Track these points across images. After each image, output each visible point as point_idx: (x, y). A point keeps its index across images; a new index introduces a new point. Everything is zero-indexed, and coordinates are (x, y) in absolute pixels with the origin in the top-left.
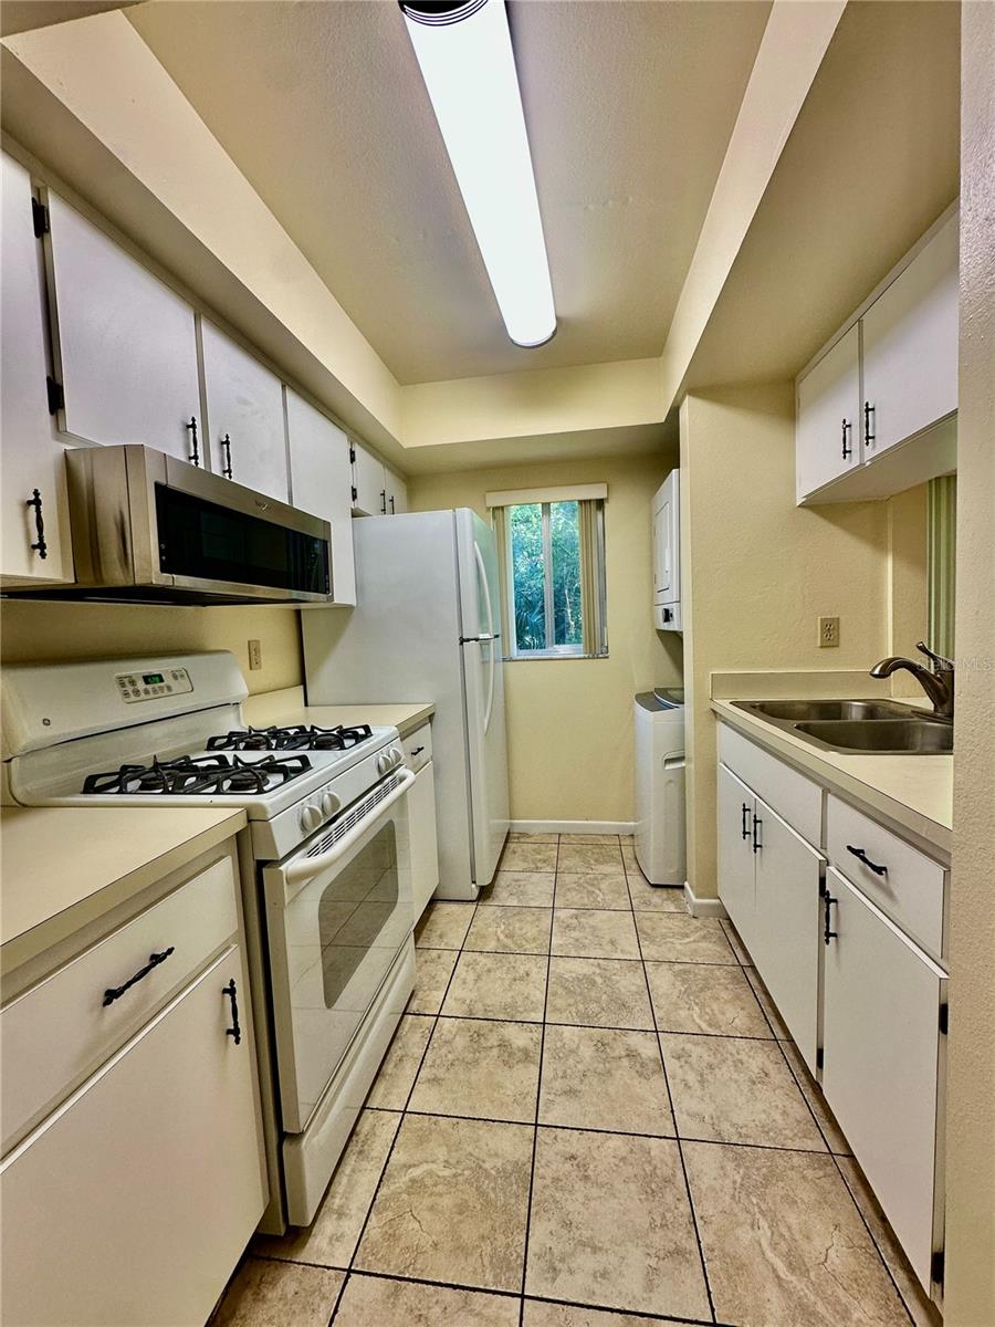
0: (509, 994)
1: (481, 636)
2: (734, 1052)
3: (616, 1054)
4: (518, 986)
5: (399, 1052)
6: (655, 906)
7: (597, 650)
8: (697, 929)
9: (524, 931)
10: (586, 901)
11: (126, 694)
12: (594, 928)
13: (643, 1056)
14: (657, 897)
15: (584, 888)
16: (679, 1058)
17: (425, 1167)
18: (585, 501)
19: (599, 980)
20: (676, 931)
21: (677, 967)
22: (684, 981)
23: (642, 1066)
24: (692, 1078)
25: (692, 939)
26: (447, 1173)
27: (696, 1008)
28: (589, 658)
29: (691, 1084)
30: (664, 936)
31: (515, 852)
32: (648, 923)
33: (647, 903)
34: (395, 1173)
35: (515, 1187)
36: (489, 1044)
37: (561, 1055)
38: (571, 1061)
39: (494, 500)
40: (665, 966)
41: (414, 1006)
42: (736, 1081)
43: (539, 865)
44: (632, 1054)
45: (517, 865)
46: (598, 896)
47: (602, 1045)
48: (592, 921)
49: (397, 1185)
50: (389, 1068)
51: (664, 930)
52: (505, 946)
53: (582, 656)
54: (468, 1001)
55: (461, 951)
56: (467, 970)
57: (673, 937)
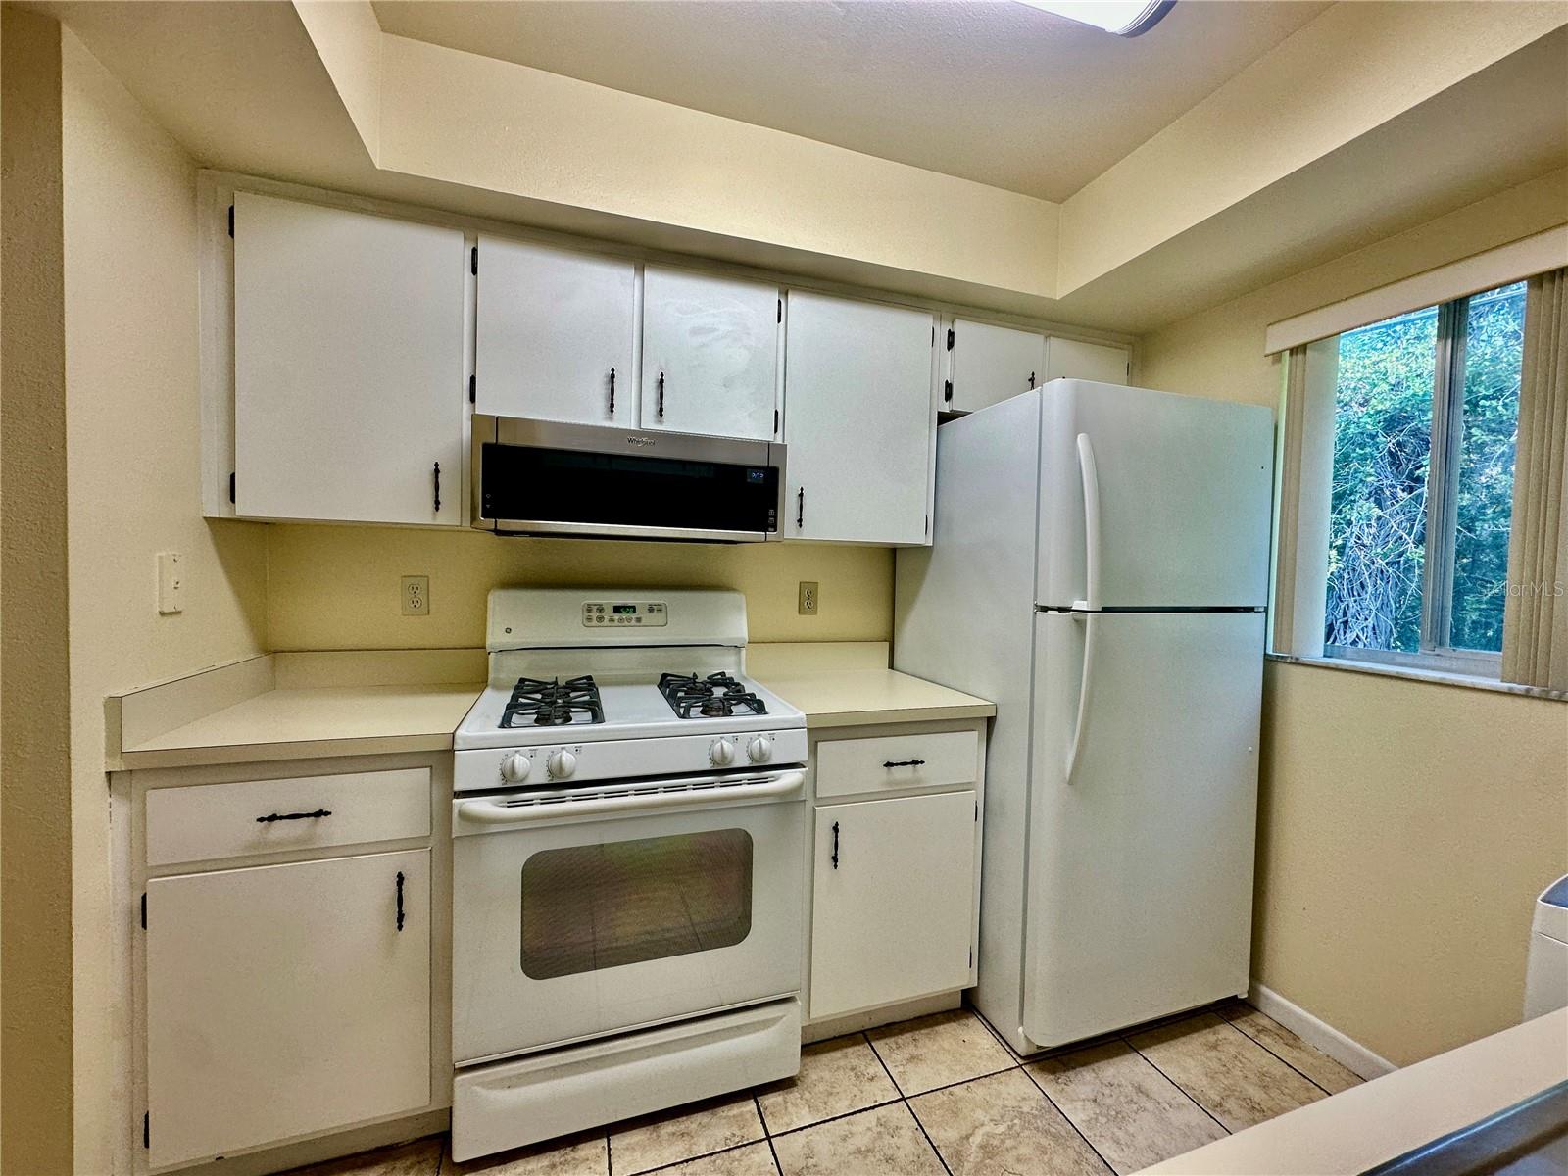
1: (1078, 604)
5: (694, 1126)
11: (589, 619)
28: (1527, 695)
31: (1214, 1047)
41: (770, 1100)
43: (1231, 1104)
45: (1185, 1070)
53: (1496, 683)
54: (811, 1162)
55: (903, 1099)
56: (869, 1129)
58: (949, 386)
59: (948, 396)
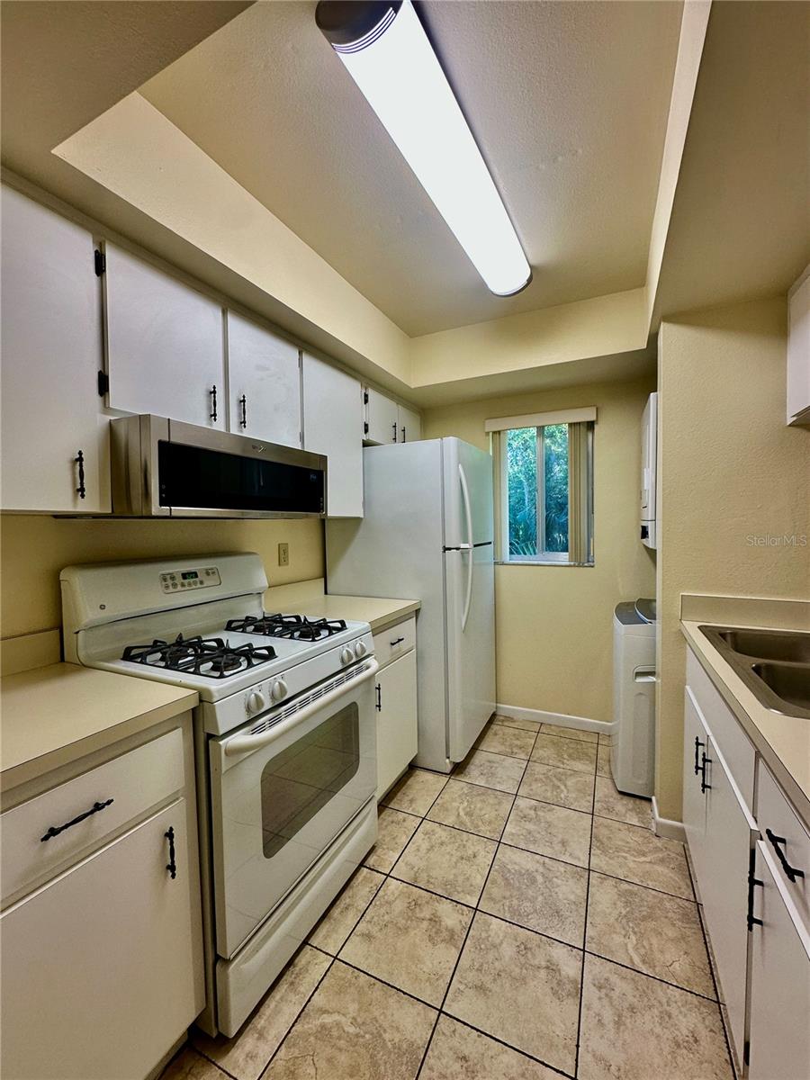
0: (454, 871)
1: (463, 546)
2: (664, 1000)
3: (536, 962)
4: (464, 866)
5: (348, 900)
6: (617, 814)
7: (584, 559)
8: (657, 849)
9: (483, 812)
10: (549, 794)
11: (167, 587)
12: (549, 824)
13: (563, 973)
14: (622, 805)
15: (551, 781)
16: (600, 988)
17: (336, 1017)
18: (575, 424)
19: (540, 879)
20: (632, 845)
21: (625, 886)
22: (627, 903)
23: (558, 984)
24: (608, 1016)
25: (648, 859)
26: (352, 1030)
27: (633, 938)
28: (574, 566)
29: (605, 1021)
30: (618, 849)
31: (496, 734)
32: (605, 832)
33: (610, 810)
34: (311, 1014)
35: (404, 1068)
36: (422, 915)
37: (483, 946)
38: (491, 957)
39: (493, 426)
40: (611, 882)
41: (371, 861)
42: (658, 1036)
43: (515, 750)
44: (552, 968)
45: (495, 747)
46: (562, 791)
47: (524, 948)
48: (549, 817)
49: (310, 1026)
50: (336, 912)
51: (620, 843)
52: (462, 823)
53: (568, 563)
54: (415, 869)
55: (424, 819)
56: (424, 839)
57: (628, 852)
58: (366, 425)
59: (366, 431)
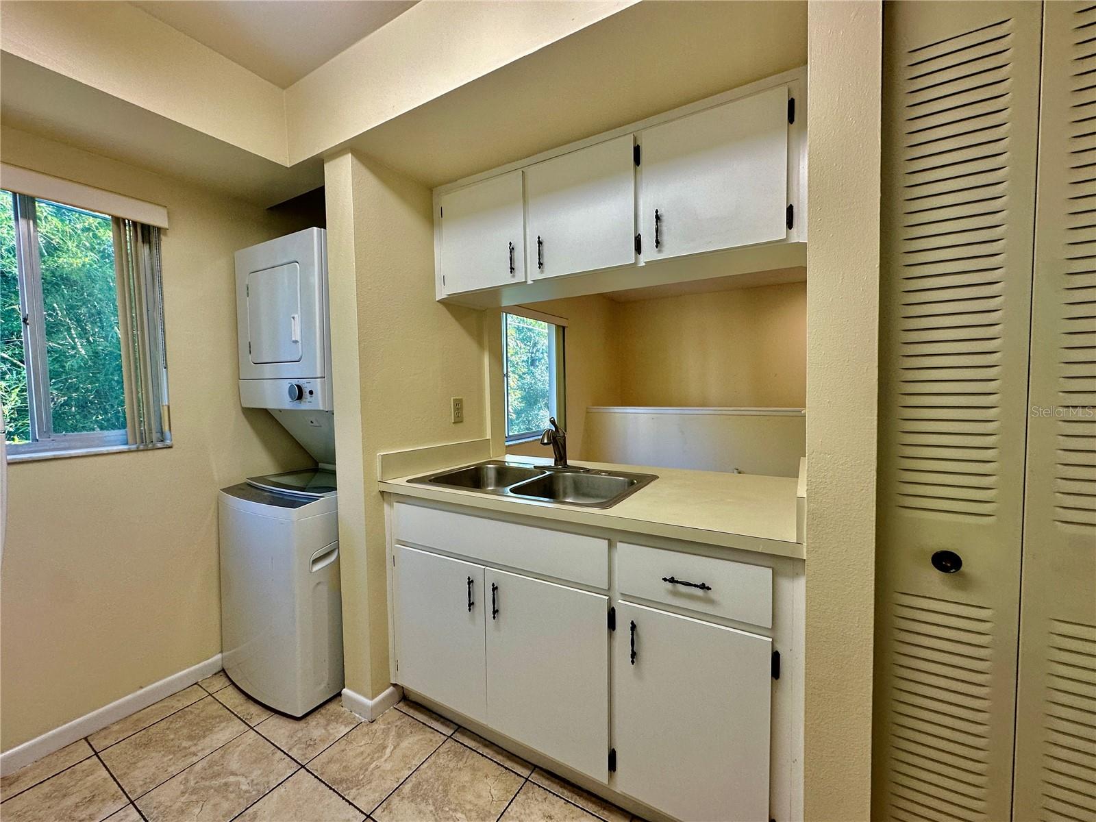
6: (323, 741)
8: (386, 732)
14: (315, 729)
20: (368, 751)
21: (407, 788)
22: (425, 798)
25: (391, 747)
28: (134, 451)
30: (364, 768)
32: (334, 767)
33: (311, 744)
40: (395, 800)
46: (237, 783)
51: (358, 761)
57: (372, 760)
